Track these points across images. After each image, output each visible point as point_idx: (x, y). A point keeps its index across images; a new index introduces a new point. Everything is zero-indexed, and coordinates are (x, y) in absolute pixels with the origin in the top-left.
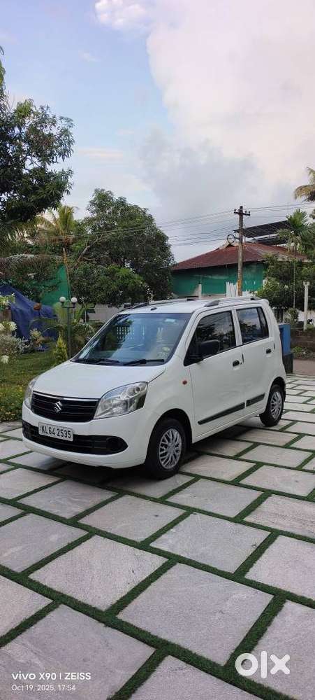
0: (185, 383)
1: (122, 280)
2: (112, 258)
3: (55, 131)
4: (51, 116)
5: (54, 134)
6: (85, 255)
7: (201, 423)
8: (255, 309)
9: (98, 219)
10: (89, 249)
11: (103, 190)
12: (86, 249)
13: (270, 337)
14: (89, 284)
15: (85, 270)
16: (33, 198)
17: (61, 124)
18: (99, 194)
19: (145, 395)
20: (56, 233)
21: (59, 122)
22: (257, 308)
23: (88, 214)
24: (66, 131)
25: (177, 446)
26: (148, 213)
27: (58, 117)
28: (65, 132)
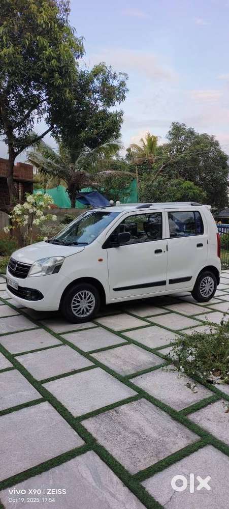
0: (101, 260)
1: (184, 190)
2: (180, 174)
3: (115, 83)
4: (113, 73)
5: (115, 85)
6: (161, 171)
7: (115, 290)
8: (192, 213)
9: (173, 145)
10: (164, 167)
11: (177, 123)
12: (162, 167)
13: (204, 235)
14: (160, 192)
15: (159, 182)
16: (96, 131)
17: (120, 78)
18: (175, 126)
19: (61, 265)
20: (144, 156)
21: (119, 76)
22: (194, 212)
23: (167, 142)
24: (124, 82)
25: (90, 302)
26: (215, 139)
27: (117, 73)
28: (122, 84)
